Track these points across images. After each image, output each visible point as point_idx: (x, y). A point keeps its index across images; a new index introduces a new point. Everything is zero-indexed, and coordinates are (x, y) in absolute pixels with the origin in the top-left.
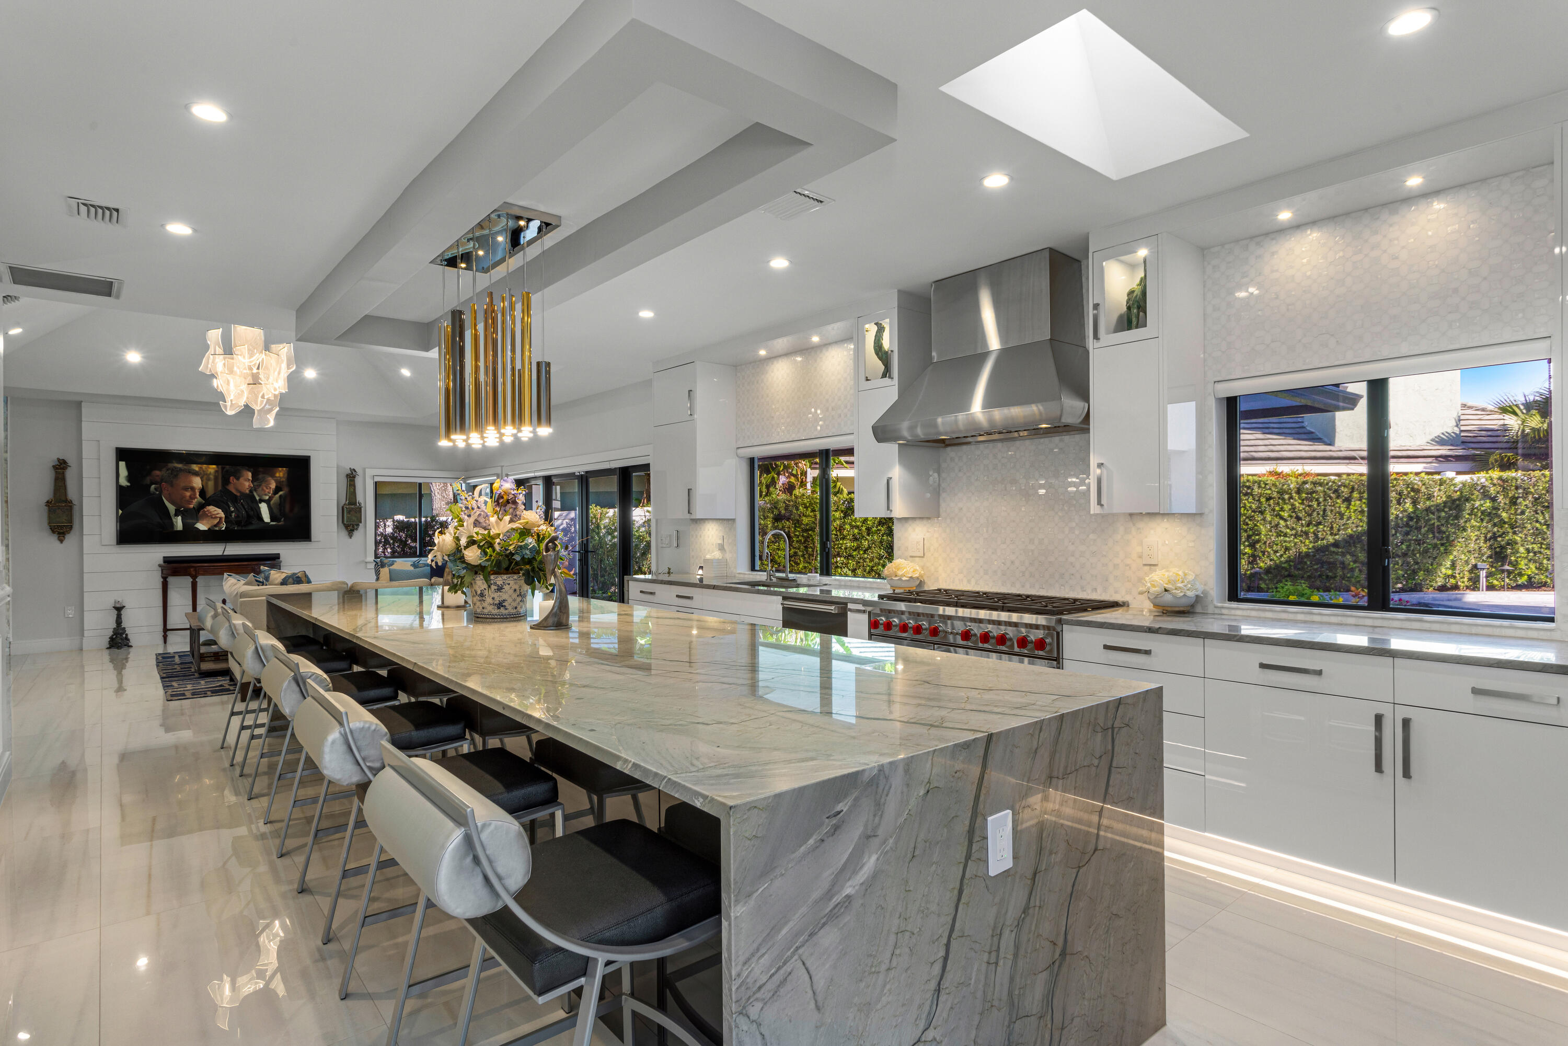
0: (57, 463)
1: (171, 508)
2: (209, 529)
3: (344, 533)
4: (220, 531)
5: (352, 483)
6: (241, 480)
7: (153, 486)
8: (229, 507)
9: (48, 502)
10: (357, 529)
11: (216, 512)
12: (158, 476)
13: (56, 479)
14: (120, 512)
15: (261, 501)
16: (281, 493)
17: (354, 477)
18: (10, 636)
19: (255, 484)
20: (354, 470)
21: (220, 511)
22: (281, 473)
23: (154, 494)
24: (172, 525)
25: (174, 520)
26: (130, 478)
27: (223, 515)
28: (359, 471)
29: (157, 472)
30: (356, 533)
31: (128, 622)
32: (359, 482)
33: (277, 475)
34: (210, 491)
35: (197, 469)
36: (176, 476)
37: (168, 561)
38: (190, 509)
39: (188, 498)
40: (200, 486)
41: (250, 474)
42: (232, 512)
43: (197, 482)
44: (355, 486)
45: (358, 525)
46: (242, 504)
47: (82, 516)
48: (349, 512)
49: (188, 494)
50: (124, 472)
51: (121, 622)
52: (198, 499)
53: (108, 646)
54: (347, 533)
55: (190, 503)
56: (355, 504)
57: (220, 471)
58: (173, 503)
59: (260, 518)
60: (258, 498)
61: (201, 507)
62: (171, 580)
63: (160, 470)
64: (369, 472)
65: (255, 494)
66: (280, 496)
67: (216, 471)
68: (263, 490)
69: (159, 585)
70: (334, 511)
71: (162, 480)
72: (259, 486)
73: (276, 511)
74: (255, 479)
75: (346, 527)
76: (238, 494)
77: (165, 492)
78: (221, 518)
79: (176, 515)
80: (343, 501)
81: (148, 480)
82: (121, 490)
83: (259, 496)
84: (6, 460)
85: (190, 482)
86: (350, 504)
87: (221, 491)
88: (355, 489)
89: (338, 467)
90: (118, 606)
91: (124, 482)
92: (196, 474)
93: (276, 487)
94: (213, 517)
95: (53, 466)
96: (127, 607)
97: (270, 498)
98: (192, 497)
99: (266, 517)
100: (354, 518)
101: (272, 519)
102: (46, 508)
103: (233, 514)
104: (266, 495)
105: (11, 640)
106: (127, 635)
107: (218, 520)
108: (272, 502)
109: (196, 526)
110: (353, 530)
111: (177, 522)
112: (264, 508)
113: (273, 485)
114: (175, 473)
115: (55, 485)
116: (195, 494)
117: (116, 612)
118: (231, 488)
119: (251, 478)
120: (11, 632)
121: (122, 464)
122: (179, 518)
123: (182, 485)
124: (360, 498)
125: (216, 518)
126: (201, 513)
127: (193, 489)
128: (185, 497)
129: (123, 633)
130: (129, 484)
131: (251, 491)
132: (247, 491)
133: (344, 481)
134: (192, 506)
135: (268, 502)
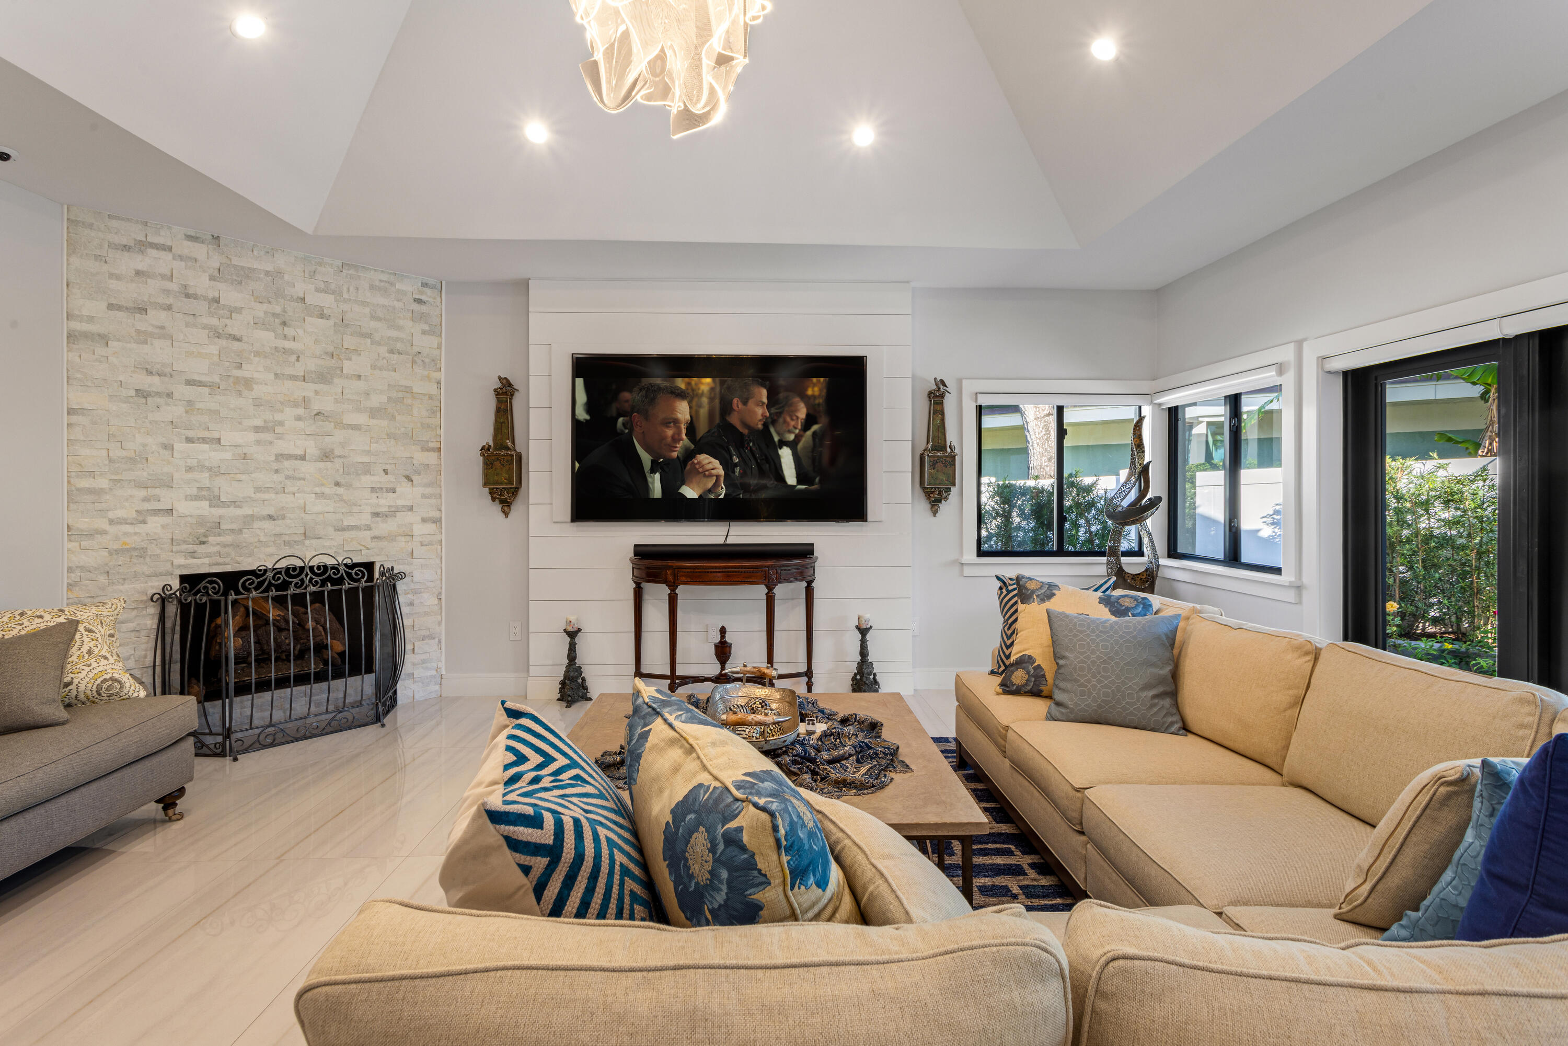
0: (500, 385)
1: (646, 458)
2: (700, 496)
3: (923, 505)
4: (717, 500)
5: (938, 408)
6: (751, 403)
7: (621, 420)
8: (731, 458)
9: (483, 448)
10: (946, 498)
11: (710, 466)
12: (627, 401)
13: (498, 411)
14: (577, 465)
15: (782, 443)
16: (815, 427)
17: (942, 396)
18: (442, 665)
19: (773, 410)
20: (942, 382)
21: (716, 463)
22: (816, 388)
23: (622, 433)
24: (646, 487)
25: (649, 480)
26: (589, 407)
27: (721, 472)
28: (951, 385)
29: (626, 395)
30: (943, 506)
31: (587, 658)
32: (949, 404)
33: (810, 392)
34: (702, 428)
35: (683, 386)
36: (652, 401)
37: (643, 553)
38: (673, 460)
39: (669, 440)
40: (688, 417)
41: (764, 392)
42: (736, 465)
43: (683, 410)
44: (943, 414)
45: (948, 490)
46: (751, 450)
47: (528, 472)
48: (933, 465)
49: (670, 432)
50: (582, 397)
51: (575, 658)
52: (685, 441)
53: (559, 696)
54: (928, 506)
55: (672, 448)
56: (943, 448)
57: (718, 389)
58: (648, 449)
59: (781, 478)
60: (776, 438)
61: (689, 455)
62: (648, 587)
63: (631, 391)
64: (969, 387)
65: (772, 430)
66: (814, 433)
67: (712, 389)
68: (785, 421)
69: (631, 595)
70: (905, 463)
71: (633, 409)
72: (779, 414)
73: (806, 462)
74: (773, 400)
75: (928, 493)
76: (745, 432)
77: (637, 430)
78: (718, 477)
79: (653, 471)
80: (922, 445)
81: (613, 411)
82: (577, 425)
83: (778, 434)
84: (439, 383)
85: (673, 410)
86: (934, 448)
87: (719, 426)
88: (943, 420)
89: (914, 378)
90: (570, 629)
91: (582, 415)
92: (681, 395)
93: (808, 415)
94: (706, 474)
95: (495, 390)
96: (585, 628)
97: (798, 438)
98: (676, 439)
99: (790, 476)
100: (942, 477)
101: (800, 481)
102: (481, 458)
103: (737, 470)
104: (790, 432)
105: (444, 672)
106: (584, 679)
107: (715, 478)
108: (800, 446)
109: (681, 491)
110: (940, 501)
111: (653, 483)
112: (786, 456)
113: (802, 413)
114: (652, 394)
115: (496, 421)
116: (680, 433)
117: (568, 639)
118: (734, 420)
119: (765, 400)
120: (443, 659)
121: (580, 382)
122: (657, 476)
123: (661, 416)
124: (951, 437)
125: (711, 476)
126: (688, 467)
127: (676, 422)
128: (664, 438)
129: (577, 677)
130: (588, 417)
131: (766, 426)
132: (760, 426)
133: (924, 406)
134: (675, 454)
135: (793, 445)
